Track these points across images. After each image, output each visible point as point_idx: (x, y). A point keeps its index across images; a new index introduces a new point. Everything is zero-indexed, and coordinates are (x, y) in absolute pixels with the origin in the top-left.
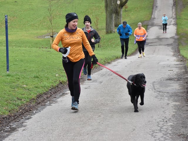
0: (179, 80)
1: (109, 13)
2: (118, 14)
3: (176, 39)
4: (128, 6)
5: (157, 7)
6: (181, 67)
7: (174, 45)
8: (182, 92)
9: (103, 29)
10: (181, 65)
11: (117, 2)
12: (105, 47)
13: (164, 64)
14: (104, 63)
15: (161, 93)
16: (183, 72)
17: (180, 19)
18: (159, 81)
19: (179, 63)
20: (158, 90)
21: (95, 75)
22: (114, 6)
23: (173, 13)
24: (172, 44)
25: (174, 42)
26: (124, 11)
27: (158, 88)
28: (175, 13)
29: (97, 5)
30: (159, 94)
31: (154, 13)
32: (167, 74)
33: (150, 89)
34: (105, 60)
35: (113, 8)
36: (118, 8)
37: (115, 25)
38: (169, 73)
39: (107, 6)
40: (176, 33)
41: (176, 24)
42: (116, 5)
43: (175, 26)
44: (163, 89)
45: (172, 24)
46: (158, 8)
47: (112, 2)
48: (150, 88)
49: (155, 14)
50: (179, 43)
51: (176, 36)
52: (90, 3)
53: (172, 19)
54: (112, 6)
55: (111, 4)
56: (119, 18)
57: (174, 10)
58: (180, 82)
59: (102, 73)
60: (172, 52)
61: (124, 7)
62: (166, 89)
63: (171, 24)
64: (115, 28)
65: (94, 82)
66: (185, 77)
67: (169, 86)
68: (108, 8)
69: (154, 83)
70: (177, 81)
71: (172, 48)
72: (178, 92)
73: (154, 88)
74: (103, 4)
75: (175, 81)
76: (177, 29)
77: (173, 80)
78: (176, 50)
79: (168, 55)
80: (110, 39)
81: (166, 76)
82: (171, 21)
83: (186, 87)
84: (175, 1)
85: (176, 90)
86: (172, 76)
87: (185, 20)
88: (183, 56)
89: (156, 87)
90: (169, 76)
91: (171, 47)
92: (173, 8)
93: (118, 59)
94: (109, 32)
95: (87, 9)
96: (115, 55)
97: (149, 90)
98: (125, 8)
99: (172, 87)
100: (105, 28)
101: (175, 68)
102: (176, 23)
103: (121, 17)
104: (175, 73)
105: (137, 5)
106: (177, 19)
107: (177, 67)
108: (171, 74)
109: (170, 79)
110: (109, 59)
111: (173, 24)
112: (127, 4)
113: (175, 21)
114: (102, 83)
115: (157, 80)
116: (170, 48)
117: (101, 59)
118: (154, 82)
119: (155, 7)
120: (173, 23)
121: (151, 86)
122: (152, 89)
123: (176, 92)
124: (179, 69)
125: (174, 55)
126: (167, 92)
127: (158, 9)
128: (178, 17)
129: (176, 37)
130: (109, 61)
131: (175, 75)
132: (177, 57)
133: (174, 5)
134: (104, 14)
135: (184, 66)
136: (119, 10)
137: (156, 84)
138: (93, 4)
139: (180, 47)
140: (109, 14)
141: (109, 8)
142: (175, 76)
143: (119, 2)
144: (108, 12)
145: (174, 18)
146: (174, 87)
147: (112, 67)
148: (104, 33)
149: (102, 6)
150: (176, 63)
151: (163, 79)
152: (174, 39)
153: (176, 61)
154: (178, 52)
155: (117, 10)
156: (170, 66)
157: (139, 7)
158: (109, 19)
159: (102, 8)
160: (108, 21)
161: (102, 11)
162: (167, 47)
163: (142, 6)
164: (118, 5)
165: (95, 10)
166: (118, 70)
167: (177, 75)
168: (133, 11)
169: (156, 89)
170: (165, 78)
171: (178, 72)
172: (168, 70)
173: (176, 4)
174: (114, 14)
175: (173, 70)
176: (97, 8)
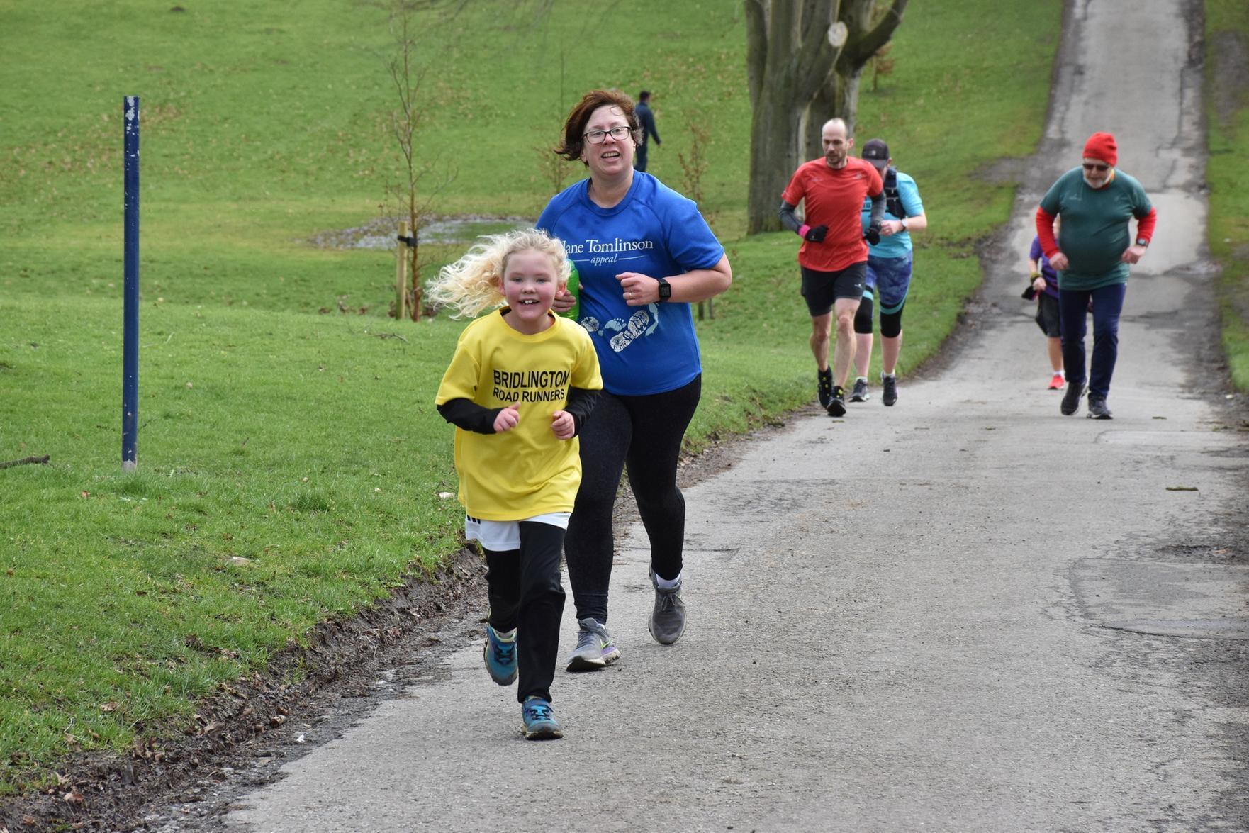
0: (1238, 554)
1: (772, 99)
3: (1204, 283)
4: (892, 61)
5: (1080, 71)
7: (1190, 319)
9: (731, 204)
10: (1247, 452)
11: (830, 33)
12: (741, 319)
13: (1135, 447)
14: (743, 422)
15: (1127, 642)
17: (1228, 151)
18: (1111, 555)
19: (1231, 445)
20: (1110, 619)
22: (808, 57)
23: (1182, 113)
24: (1176, 312)
25: (1192, 301)
26: (868, 92)
27: (1107, 608)
28: (1195, 116)
29: (698, 45)
30: (1114, 644)
31: (1059, 108)
32: (1160, 511)
33: (1052, 611)
34: (748, 405)
35: (802, 72)
36: (832, 71)
38: (1170, 505)
39: (759, 57)
40: (1203, 244)
41: (1204, 186)
42: (824, 52)
43: (1199, 198)
44: (1139, 610)
45: (1177, 187)
46: (1088, 75)
47: (798, 29)
48: (1056, 605)
49: (1070, 115)
51: (1200, 261)
52: (652, 35)
53: (1176, 153)
54: (793, 57)
55: (788, 41)
57: (1190, 94)
59: (733, 493)
60: (1174, 364)
61: (868, 69)
62: (1163, 613)
63: (1172, 182)
67: (1182, 594)
68: (768, 67)
69: (1081, 573)
70: (1232, 560)
71: (1179, 342)
73: (1082, 606)
74: (738, 43)
75: (1212, 559)
76: (1210, 220)
77: (1200, 552)
78: (1204, 352)
79: (1151, 384)
80: (775, 268)
81: (1156, 529)
82: (1173, 168)
84: (1197, 38)
85: (1226, 624)
86: (1196, 529)
89: (1092, 601)
90: (1172, 529)
91: (1168, 331)
92: (1188, 80)
94: (771, 221)
95: (634, 73)
97: (1051, 618)
98: (879, 71)
99: (1203, 605)
100: (745, 194)
101: (1208, 474)
102: (1203, 177)
104: (1214, 505)
105: (956, 57)
106: (1212, 153)
107: (1221, 469)
108: (1183, 516)
109: (1184, 549)
110: (772, 396)
111: (1187, 188)
112: (890, 44)
113: (1193, 167)
114: (738, 560)
115: (1099, 553)
116: (1162, 337)
117: (726, 399)
118: (1079, 563)
119: (1066, 73)
120: (1182, 176)
121: (1057, 588)
122: (1068, 610)
123: (1229, 635)
124: (1237, 482)
125: (1189, 387)
126: (1168, 632)
127: (1085, 87)
128: (1217, 142)
129: (1203, 269)
130: (774, 413)
131: (1215, 522)
132: (1212, 403)
133: (1192, 62)
134: (743, 104)
136: (837, 82)
137: (1091, 579)
138: (673, 36)
139: (1227, 335)
140: (770, 108)
141: (774, 70)
142: (1215, 531)
143: (838, 35)
144: (766, 94)
145: (1191, 143)
146: (1211, 601)
147: (799, 453)
148: (737, 225)
149: (728, 54)
150: (1214, 444)
151: (1134, 547)
152: (1192, 280)
153: (1212, 426)
154: (1216, 365)
155: (828, 85)
156: (1178, 462)
157: (967, 67)
158: (770, 139)
159: (730, 67)
160: (768, 153)
161: (725, 89)
162: (1147, 329)
163: (985, 64)
164: (832, 49)
165: (680, 78)
166: (839, 475)
167: (1228, 524)
168: (924, 92)
169: (1092, 610)
170: (1148, 540)
171: (1232, 499)
172: (1169, 489)
173: (1206, 56)
174: (804, 106)
175: (1195, 489)
176: (693, 64)
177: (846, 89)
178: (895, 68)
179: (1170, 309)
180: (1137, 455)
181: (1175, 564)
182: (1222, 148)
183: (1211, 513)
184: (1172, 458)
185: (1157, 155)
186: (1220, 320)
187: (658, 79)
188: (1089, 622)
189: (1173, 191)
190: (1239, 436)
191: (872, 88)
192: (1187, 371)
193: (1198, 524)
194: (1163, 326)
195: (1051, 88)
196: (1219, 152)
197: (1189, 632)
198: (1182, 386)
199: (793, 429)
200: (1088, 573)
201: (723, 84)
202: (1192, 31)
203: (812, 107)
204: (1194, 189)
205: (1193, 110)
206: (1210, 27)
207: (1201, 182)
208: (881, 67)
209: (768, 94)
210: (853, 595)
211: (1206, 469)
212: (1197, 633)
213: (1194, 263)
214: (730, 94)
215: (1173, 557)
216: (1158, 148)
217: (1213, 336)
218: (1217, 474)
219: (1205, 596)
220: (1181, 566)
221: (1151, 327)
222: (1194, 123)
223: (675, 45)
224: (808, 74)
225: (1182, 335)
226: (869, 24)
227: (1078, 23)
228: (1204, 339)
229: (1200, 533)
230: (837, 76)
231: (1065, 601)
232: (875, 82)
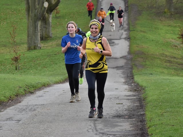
0: (130, 117)
1: (31, 19)
2: (46, 22)
3: (129, 60)
4: (59, 11)
6: (135, 99)
7: (126, 68)
8: (134, 135)
9: (23, 43)
10: (135, 96)
11: (44, 4)
12: (26, 70)
13: (111, 95)
14: (24, 92)
15: (105, 136)
16: (137, 106)
17: (134, 30)
19: (131, 94)
20: (101, 131)
21: (11, 109)
22: (40, 10)
24: (123, 66)
25: (126, 64)
26: (54, 18)
27: (101, 129)
28: (127, 23)
29: (14, 7)
32: (114, 109)
33: (89, 130)
34: (25, 88)
35: (38, 13)
36: (45, 13)
37: (40, 37)
38: (117, 107)
39: (28, 10)
40: (129, 51)
41: (128, 38)
42: (43, 8)
43: (128, 41)
44: (108, 129)
45: (123, 38)
47: (37, 3)
48: (90, 129)
50: (134, 66)
52: (3, 5)
53: (123, 31)
54: (36, 9)
55: (35, 6)
56: (46, 28)
58: (132, 120)
59: (20, 108)
60: (122, 78)
61: (54, 12)
62: (113, 130)
64: (42, 41)
65: (8, 120)
66: (139, 113)
67: (117, 126)
68: (30, 12)
70: (128, 118)
71: (123, 73)
72: (129, 134)
73: (96, 129)
74: (23, 7)
75: (125, 118)
76: (130, 46)
77: (122, 117)
78: (129, 75)
79: (117, 82)
80: (33, 58)
81: (113, 112)
82: (122, 34)
83: (140, 128)
84: (127, 5)
85: (126, 132)
87: (142, 33)
88: (138, 84)
90: (117, 112)
92: (125, 14)
93: (46, 87)
94: (33, 47)
96: (40, 82)
97: (89, 132)
98: (56, 13)
99: (121, 128)
100: (27, 41)
101: (126, 100)
102: (129, 36)
103: (49, 27)
104: (126, 107)
105: (74, 10)
106: (130, 31)
107: (128, 99)
108: (119, 109)
109: (119, 116)
110: (31, 86)
111: (125, 39)
112: (58, 7)
113: (127, 34)
114: (20, 122)
116: (120, 72)
117: (20, 87)
120: (124, 36)
121: (91, 125)
122: (93, 130)
123: (126, 134)
124: (131, 102)
126: (113, 134)
128: (131, 29)
129: (129, 56)
130: (32, 90)
131: (126, 110)
132: (129, 86)
134: (25, 20)
135: (139, 97)
136: (47, 15)
137: (98, 123)
138: (8, 5)
139: (133, 71)
140: (31, 21)
141: (32, 13)
142: (125, 112)
143: (46, 5)
144: (30, 18)
145: (126, 29)
146: (123, 127)
147: (36, 99)
148: (25, 48)
149: (21, 9)
150: (127, 94)
151: (108, 116)
152: (126, 59)
153: (127, 90)
154: (131, 78)
155: (45, 16)
156: (119, 98)
157: (77, 12)
158: (31, 29)
159: (22, 12)
160: (31, 32)
161: (21, 17)
162: (117, 70)
163: (80, 11)
164: (45, 8)
165: (10, 15)
166: (45, 103)
167: (128, 111)
168: (67, 17)
169: (98, 130)
170: (111, 115)
171: (130, 106)
172: (117, 104)
173: (129, 9)
174: (39, 21)
175: (122, 104)
176: (13, 11)
177: (49, 17)
178: (60, 12)
179: (122, 66)
180: (111, 97)
181: (117, 120)
182: (133, 30)
183: (125, 109)
184: (118, 97)
185: (119, 31)
186: (132, 68)
187: (5, 15)
188: (97, 132)
189: (122, 39)
190: (133, 92)
191: (55, 17)
192: (125, 79)
193: (122, 111)
194: (120, 69)
195: (95, 17)
196: (132, 31)
197: (118, 133)
198: (124, 82)
199: (36, 94)
200: (98, 122)
201: (20, 16)
202: (125, 4)
203: (41, 21)
204: (127, 39)
205: (126, 21)
206: (129, 3)
207: (128, 37)
208: (57, 12)
209: (31, 18)
210: (46, 129)
211: (125, 99)
212: (119, 134)
213: (127, 55)
214: (22, 18)
215: (116, 118)
216: (119, 30)
217: (131, 71)
218: (127, 100)
219: (122, 126)
220: (118, 120)
221: (118, 69)
222: (126, 24)
223: (8, 7)
224: (39, 14)
225: (124, 71)
226: (53, 2)
227: (100, 2)
228: (129, 72)
229: (122, 113)
230: (47, 14)
231: (92, 128)
232: (56, 15)
